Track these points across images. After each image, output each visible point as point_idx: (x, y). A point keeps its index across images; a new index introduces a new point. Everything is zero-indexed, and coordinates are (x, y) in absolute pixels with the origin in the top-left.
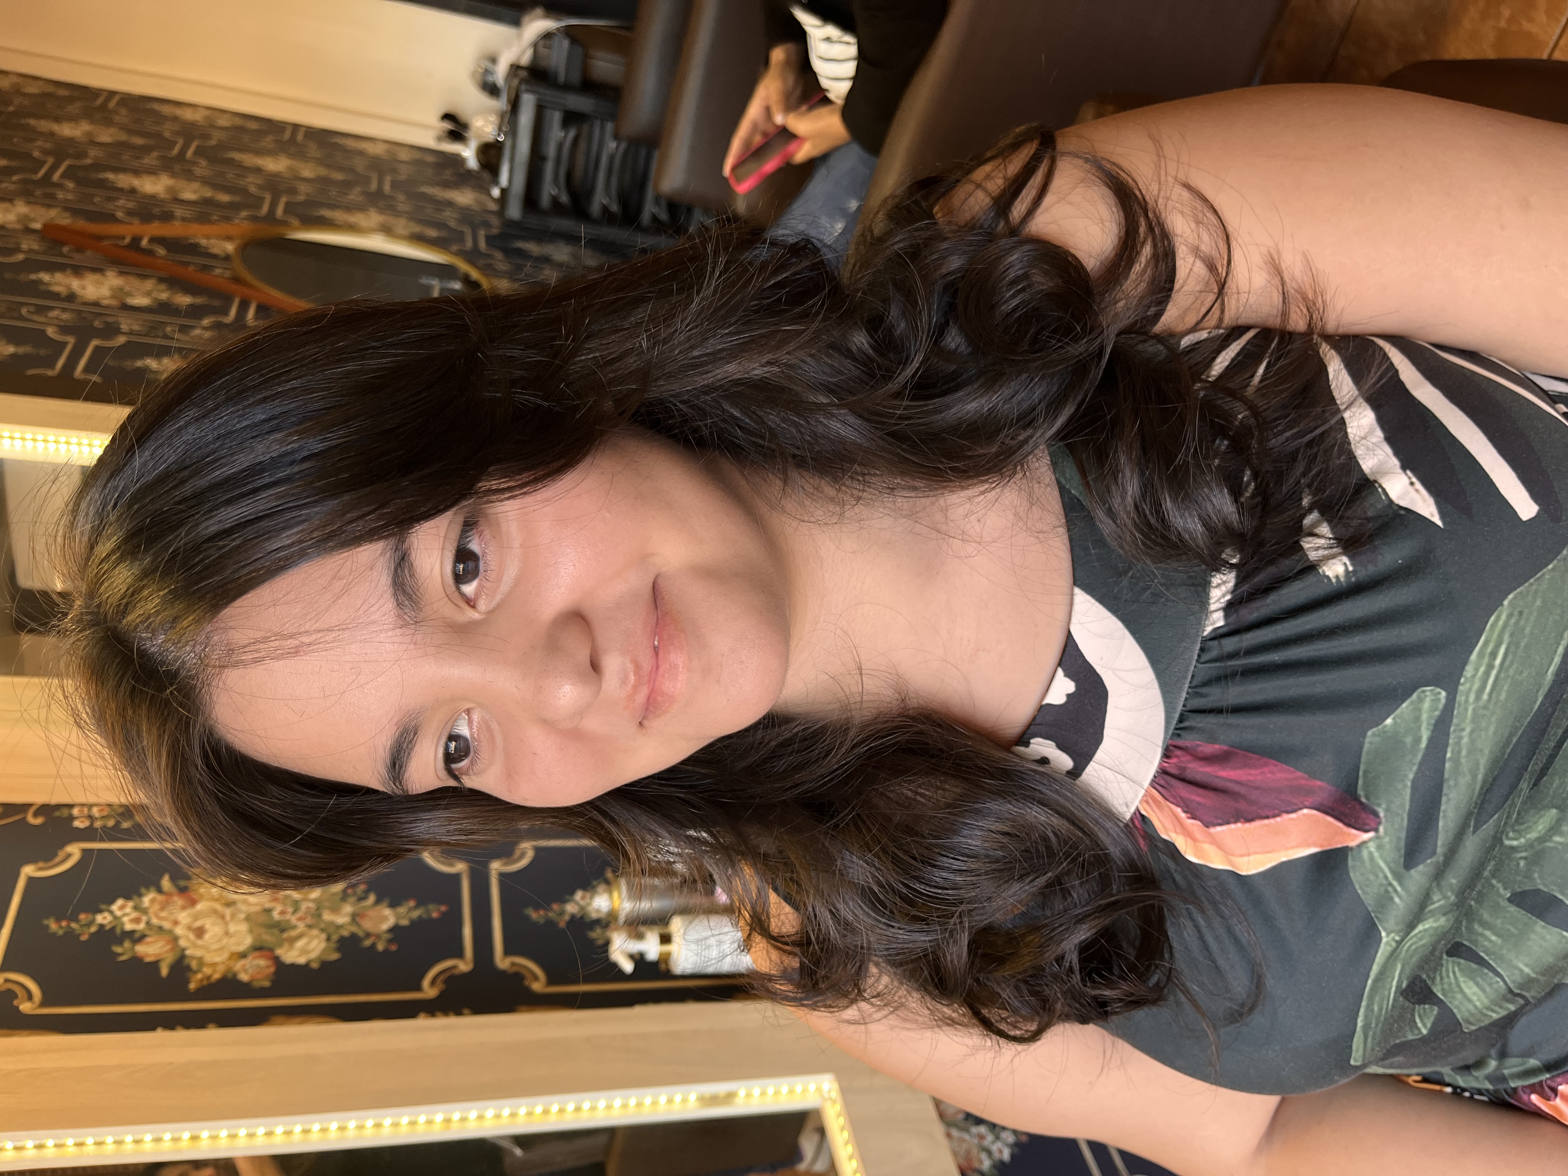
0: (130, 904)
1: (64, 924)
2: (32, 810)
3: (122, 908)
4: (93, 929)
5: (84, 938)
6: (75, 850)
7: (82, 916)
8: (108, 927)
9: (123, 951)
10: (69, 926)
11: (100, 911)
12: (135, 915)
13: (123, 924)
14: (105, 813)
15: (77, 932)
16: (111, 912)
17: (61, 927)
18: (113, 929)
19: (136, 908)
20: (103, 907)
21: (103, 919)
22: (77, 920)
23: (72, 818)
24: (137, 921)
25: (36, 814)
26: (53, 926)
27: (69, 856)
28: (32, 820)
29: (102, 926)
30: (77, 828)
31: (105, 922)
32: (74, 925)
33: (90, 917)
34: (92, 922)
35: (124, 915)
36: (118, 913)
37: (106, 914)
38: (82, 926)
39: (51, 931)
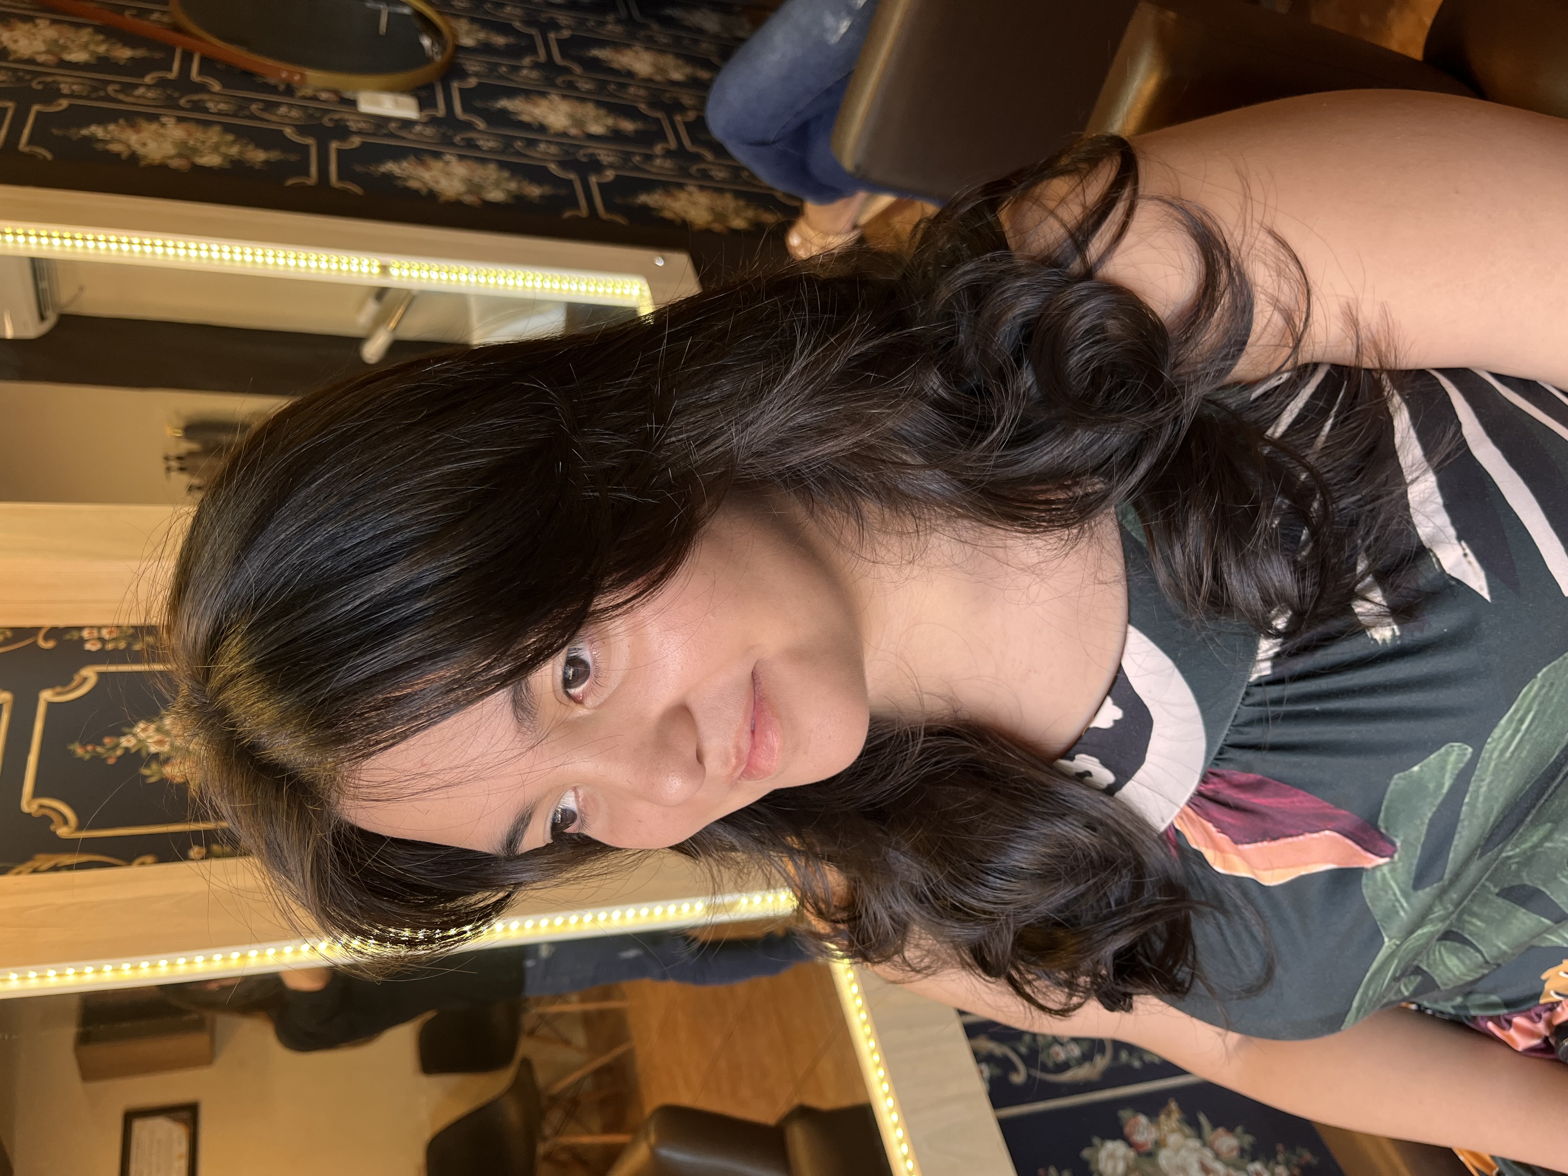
0: (153, 727)
1: (89, 748)
2: (41, 634)
3: (144, 730)
4: (119, 752)
5: (111, 761)
6: (90, 674)
7: (107, 740)
8: (133, 750)
9: (152, 773)
10: (94, 751)
11: (124, 734)
12: (157, 737)
13: (147, 747)
14: (114, 635)
15: (104, 756)
16: (134, 735)
17: (87, 752)
18: (138, 751)
19: (159, 730)
20: (126, 730)
21: (127, 742)
22: (102, 745)
23: (82, 641)
24: (160, 743)
25: (46, 638)
26: (79, 750)
27: (85, 680)
28: (43, 644)
29: (127, 749)
30: (89, 651)
31: (130, 745)
32: (99, 749)
33: (115, 740)
34: (116, 746)
35: (149, 737)
36: (142, 735)
37: (129, 737)
38: (109, 749)
39: (78, 756)
